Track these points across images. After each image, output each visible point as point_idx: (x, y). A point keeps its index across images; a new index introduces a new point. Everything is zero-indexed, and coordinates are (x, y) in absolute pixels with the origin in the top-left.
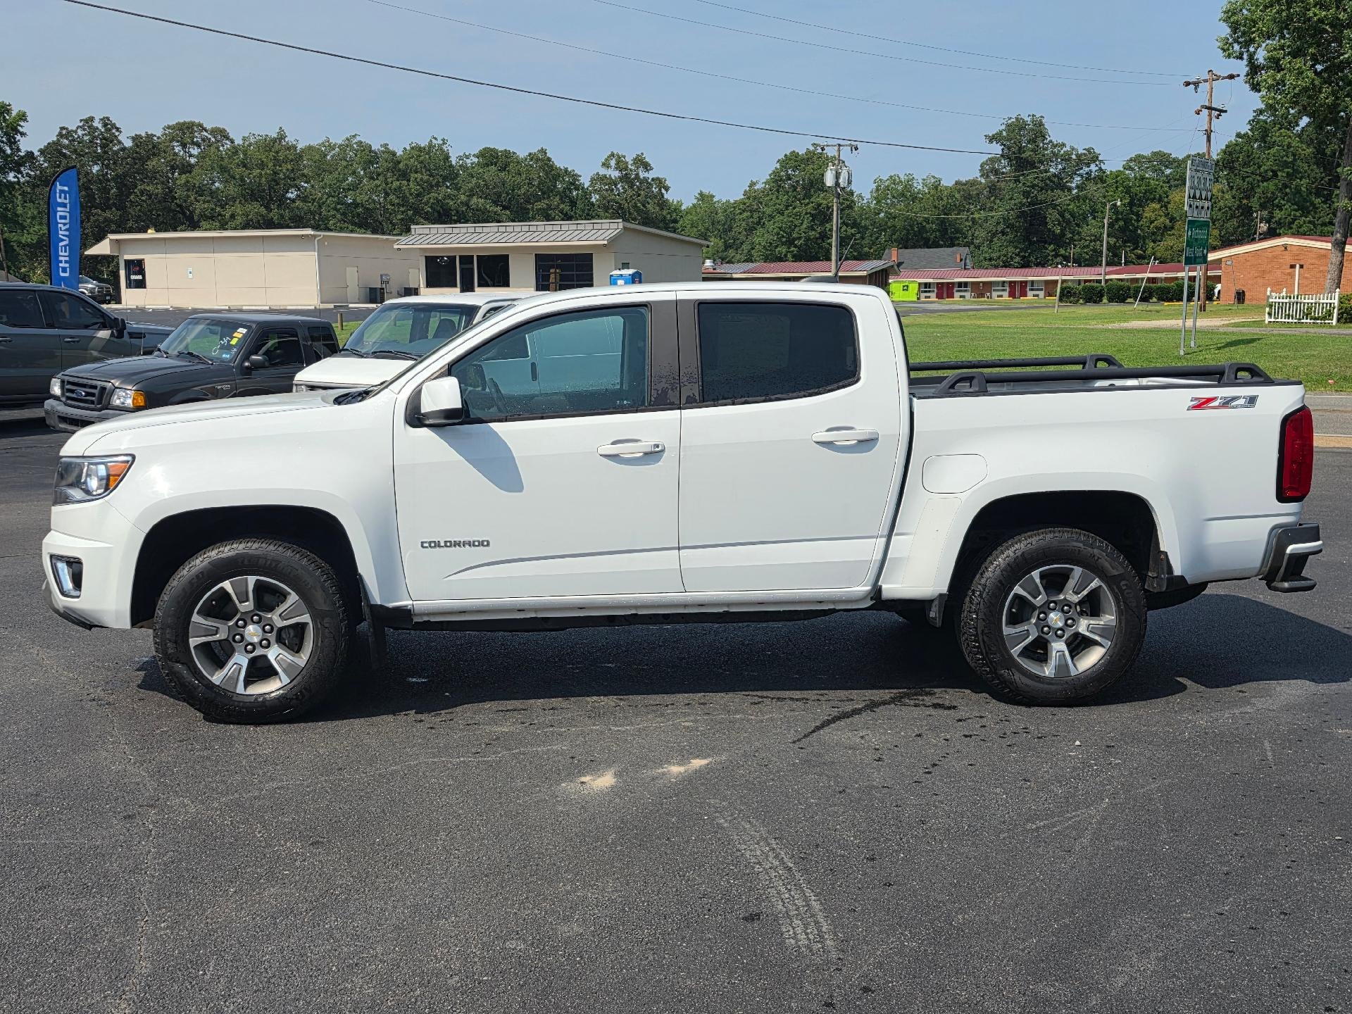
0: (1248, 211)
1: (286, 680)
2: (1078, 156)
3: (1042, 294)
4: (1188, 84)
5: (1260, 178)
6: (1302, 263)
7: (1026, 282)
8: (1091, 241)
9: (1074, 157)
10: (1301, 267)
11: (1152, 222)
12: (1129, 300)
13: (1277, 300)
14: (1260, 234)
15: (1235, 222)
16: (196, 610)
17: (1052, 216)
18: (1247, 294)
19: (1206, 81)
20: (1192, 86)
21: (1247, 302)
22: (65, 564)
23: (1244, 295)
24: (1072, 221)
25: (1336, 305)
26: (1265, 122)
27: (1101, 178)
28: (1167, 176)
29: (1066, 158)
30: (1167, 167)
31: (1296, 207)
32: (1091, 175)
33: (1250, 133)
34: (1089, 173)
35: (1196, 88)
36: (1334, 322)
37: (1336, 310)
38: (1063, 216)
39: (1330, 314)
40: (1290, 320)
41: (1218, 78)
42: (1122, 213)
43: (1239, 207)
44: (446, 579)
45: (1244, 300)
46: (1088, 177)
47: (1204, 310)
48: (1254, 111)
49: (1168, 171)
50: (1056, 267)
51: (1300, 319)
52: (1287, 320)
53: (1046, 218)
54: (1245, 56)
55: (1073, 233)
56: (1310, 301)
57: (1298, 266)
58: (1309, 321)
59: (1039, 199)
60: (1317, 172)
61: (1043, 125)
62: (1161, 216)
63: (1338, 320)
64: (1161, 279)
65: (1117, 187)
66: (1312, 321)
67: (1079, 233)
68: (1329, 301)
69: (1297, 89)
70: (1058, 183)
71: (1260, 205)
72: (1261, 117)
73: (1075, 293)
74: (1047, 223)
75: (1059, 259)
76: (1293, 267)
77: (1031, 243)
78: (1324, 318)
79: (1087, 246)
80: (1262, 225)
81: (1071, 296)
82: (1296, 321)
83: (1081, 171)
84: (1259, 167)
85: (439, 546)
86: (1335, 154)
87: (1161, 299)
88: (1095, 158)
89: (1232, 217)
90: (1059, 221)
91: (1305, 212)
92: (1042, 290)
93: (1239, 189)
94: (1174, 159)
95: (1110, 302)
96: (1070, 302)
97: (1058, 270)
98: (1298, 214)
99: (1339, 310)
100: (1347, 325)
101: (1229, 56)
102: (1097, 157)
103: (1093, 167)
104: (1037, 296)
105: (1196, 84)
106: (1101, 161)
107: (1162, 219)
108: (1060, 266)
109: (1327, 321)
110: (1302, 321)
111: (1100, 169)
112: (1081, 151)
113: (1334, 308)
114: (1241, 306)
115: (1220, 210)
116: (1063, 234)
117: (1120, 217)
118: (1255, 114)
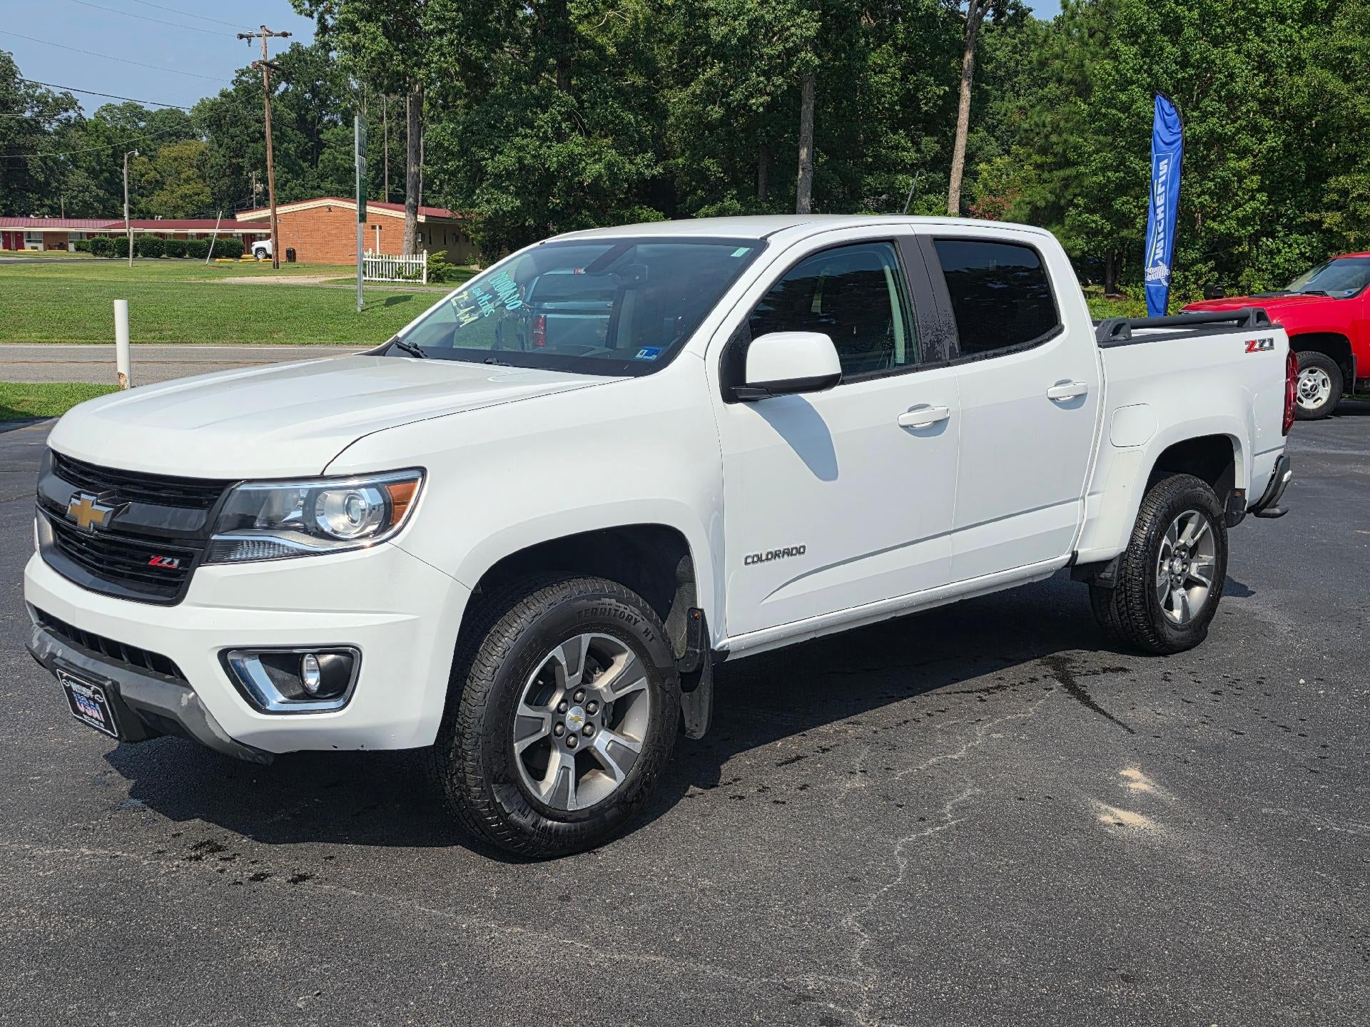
0: (238, 170)
1: (621, 776)
2: (55, 100)
3: (41, 246)
4: (241, 37)
5: (248, 139)
6: (381, 223)
7: (22, 233)
8: (79, 192)
9: (50, 100)
10: (380, 228)
11: (142, 176)
12: (164, 256)
13: (370, 259)
14: (257, 194)
15: (226, 180)
16: (522, 699)
17: (33, 161)
18: (297, 252)
19: (259, 36)
20: (245, 40)
21: (298, 260)
22: (257, 662)
23: (295, 254)
24: (54, 169)
25: (425, 265)
26: (247, 82)
27: (81, 125)
28: (142, 129)
29: (42, 101)
30: (140, 120)
31: (286, 170)
32: (70, 121)
33: (234, 94)
34: (69, 119)
35: (249, 42)
36: (424, 281)
37: (425, 270)
38: (45, 164)
39: (419, 275)
40: (384, 279)
41: (271, 34)
42: (106, 164)
43: (230, 166)
44: (765, 601)
45: (295, 258)
46: (68, 124)
47: (278, 268)
48: (236, 72)
49: (142, 124)
50: (43, 217)
51: (393, 278)
52: (381, 279)
53: (27, 165)
54: (316, 15)
55: (58, 181)
56: (401, 261)
57: (378, 227)
58: (401, 280)
59: (17, 142)
60: (301, 137)
61: (12, 62)
62: (151, 170)
63: (428, 280)
64: (170, 235)
65: (98, 137)
66: (404, 280)
67: (65, 182)
68: (418, 261)
69: (374, 53)
70: (33, 127)
71: (251, 165)
72: (243, 78)
73: (110, 247)
74: (29, 170)
75: (45, 210)
76: (374, 227)
77: (11, 191)
78: (415, 278)
79: (75, 197)
80: (258, 185)
81: (105, 250)
82: (389, 280)
83: (59, 116)
84: (247, 128)
85: (761, 561)
86: (315, 120)
87: (193, 255)
88: (73, 103)
89: (224, 175)
90: (42, 168)
91: (297, 176)
92: (40, 242)
93: (229, 147)
94: (147, 112)
95: (144, 256)
96: (106, 256)
97: (44, 220)
98: (289, 177)
99: (428, 270)
100: (434, 284)
101: (301, 13)
102: (76, 103)
103: (72, 114)
104: (36, 248)
105: (249, 37)
106: (80, 108)
107: (153, 173)
108: (46, 217)
109: (417, 281)
110: (395, 280)
111: (80, 115)
112: (57, 95)
113: (423, 268)
114: (292, 265)
115: (212, 167)
116: (47, 183)
117: (104, 168)
118: (237, 75)
